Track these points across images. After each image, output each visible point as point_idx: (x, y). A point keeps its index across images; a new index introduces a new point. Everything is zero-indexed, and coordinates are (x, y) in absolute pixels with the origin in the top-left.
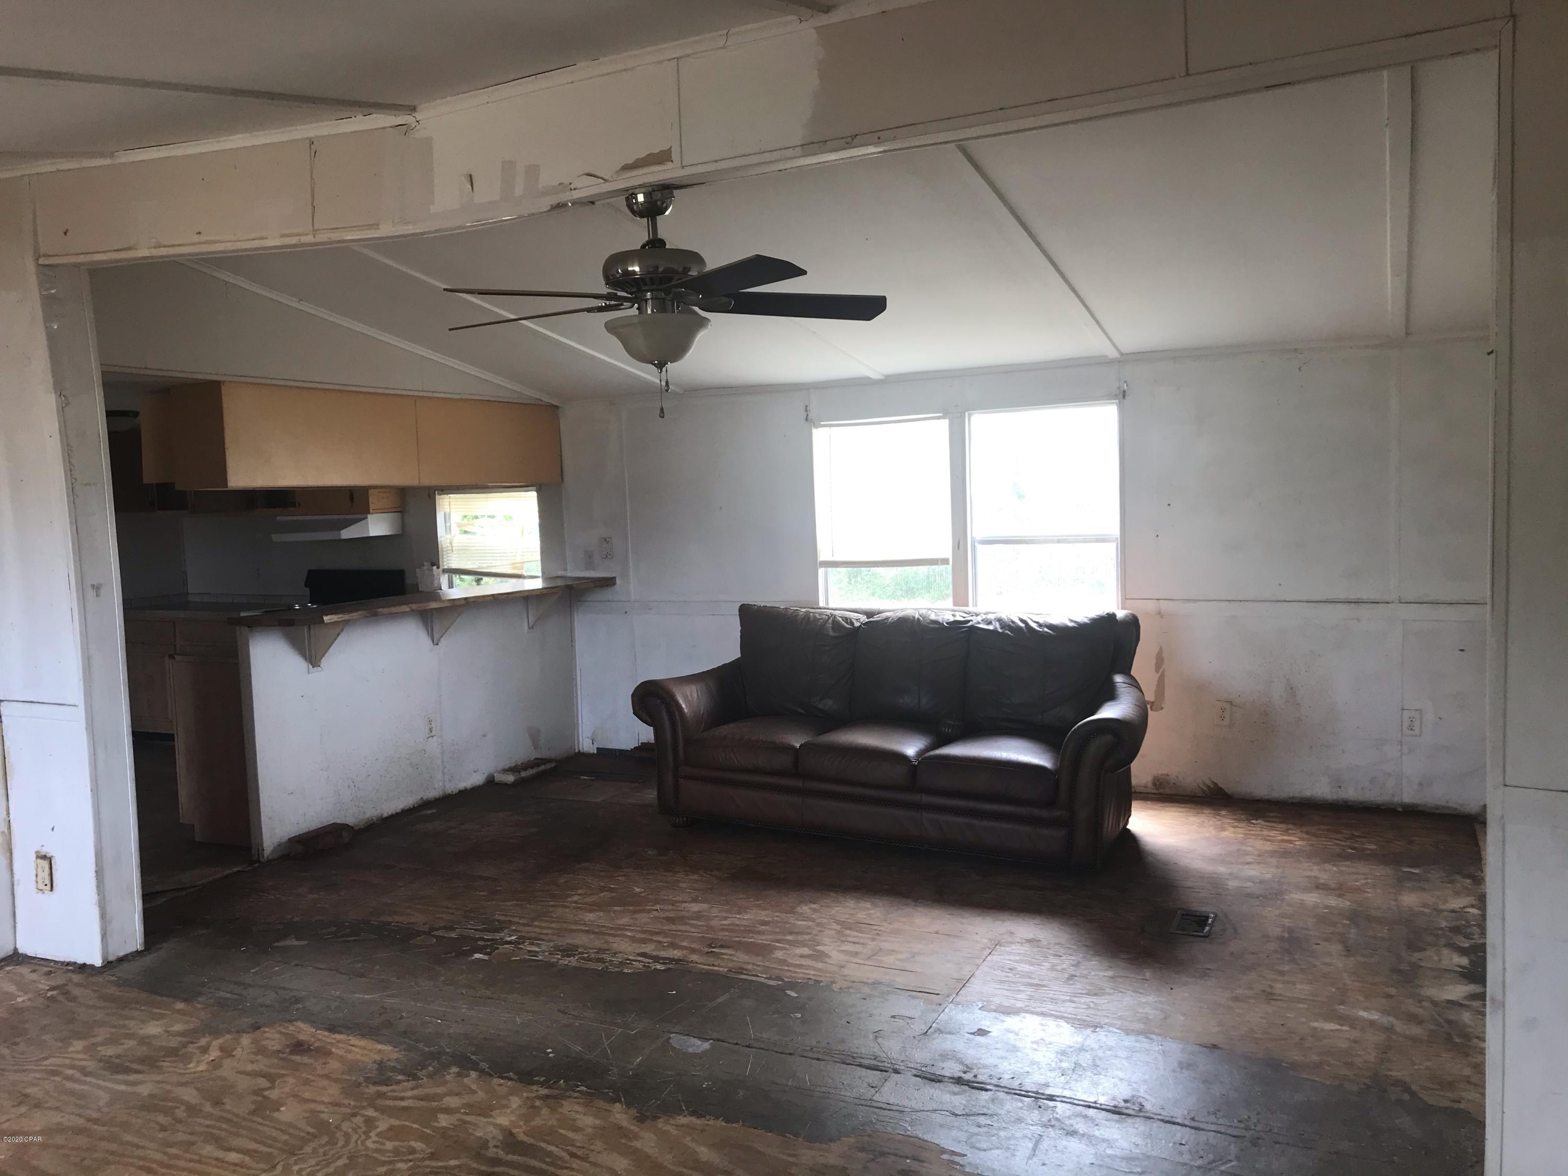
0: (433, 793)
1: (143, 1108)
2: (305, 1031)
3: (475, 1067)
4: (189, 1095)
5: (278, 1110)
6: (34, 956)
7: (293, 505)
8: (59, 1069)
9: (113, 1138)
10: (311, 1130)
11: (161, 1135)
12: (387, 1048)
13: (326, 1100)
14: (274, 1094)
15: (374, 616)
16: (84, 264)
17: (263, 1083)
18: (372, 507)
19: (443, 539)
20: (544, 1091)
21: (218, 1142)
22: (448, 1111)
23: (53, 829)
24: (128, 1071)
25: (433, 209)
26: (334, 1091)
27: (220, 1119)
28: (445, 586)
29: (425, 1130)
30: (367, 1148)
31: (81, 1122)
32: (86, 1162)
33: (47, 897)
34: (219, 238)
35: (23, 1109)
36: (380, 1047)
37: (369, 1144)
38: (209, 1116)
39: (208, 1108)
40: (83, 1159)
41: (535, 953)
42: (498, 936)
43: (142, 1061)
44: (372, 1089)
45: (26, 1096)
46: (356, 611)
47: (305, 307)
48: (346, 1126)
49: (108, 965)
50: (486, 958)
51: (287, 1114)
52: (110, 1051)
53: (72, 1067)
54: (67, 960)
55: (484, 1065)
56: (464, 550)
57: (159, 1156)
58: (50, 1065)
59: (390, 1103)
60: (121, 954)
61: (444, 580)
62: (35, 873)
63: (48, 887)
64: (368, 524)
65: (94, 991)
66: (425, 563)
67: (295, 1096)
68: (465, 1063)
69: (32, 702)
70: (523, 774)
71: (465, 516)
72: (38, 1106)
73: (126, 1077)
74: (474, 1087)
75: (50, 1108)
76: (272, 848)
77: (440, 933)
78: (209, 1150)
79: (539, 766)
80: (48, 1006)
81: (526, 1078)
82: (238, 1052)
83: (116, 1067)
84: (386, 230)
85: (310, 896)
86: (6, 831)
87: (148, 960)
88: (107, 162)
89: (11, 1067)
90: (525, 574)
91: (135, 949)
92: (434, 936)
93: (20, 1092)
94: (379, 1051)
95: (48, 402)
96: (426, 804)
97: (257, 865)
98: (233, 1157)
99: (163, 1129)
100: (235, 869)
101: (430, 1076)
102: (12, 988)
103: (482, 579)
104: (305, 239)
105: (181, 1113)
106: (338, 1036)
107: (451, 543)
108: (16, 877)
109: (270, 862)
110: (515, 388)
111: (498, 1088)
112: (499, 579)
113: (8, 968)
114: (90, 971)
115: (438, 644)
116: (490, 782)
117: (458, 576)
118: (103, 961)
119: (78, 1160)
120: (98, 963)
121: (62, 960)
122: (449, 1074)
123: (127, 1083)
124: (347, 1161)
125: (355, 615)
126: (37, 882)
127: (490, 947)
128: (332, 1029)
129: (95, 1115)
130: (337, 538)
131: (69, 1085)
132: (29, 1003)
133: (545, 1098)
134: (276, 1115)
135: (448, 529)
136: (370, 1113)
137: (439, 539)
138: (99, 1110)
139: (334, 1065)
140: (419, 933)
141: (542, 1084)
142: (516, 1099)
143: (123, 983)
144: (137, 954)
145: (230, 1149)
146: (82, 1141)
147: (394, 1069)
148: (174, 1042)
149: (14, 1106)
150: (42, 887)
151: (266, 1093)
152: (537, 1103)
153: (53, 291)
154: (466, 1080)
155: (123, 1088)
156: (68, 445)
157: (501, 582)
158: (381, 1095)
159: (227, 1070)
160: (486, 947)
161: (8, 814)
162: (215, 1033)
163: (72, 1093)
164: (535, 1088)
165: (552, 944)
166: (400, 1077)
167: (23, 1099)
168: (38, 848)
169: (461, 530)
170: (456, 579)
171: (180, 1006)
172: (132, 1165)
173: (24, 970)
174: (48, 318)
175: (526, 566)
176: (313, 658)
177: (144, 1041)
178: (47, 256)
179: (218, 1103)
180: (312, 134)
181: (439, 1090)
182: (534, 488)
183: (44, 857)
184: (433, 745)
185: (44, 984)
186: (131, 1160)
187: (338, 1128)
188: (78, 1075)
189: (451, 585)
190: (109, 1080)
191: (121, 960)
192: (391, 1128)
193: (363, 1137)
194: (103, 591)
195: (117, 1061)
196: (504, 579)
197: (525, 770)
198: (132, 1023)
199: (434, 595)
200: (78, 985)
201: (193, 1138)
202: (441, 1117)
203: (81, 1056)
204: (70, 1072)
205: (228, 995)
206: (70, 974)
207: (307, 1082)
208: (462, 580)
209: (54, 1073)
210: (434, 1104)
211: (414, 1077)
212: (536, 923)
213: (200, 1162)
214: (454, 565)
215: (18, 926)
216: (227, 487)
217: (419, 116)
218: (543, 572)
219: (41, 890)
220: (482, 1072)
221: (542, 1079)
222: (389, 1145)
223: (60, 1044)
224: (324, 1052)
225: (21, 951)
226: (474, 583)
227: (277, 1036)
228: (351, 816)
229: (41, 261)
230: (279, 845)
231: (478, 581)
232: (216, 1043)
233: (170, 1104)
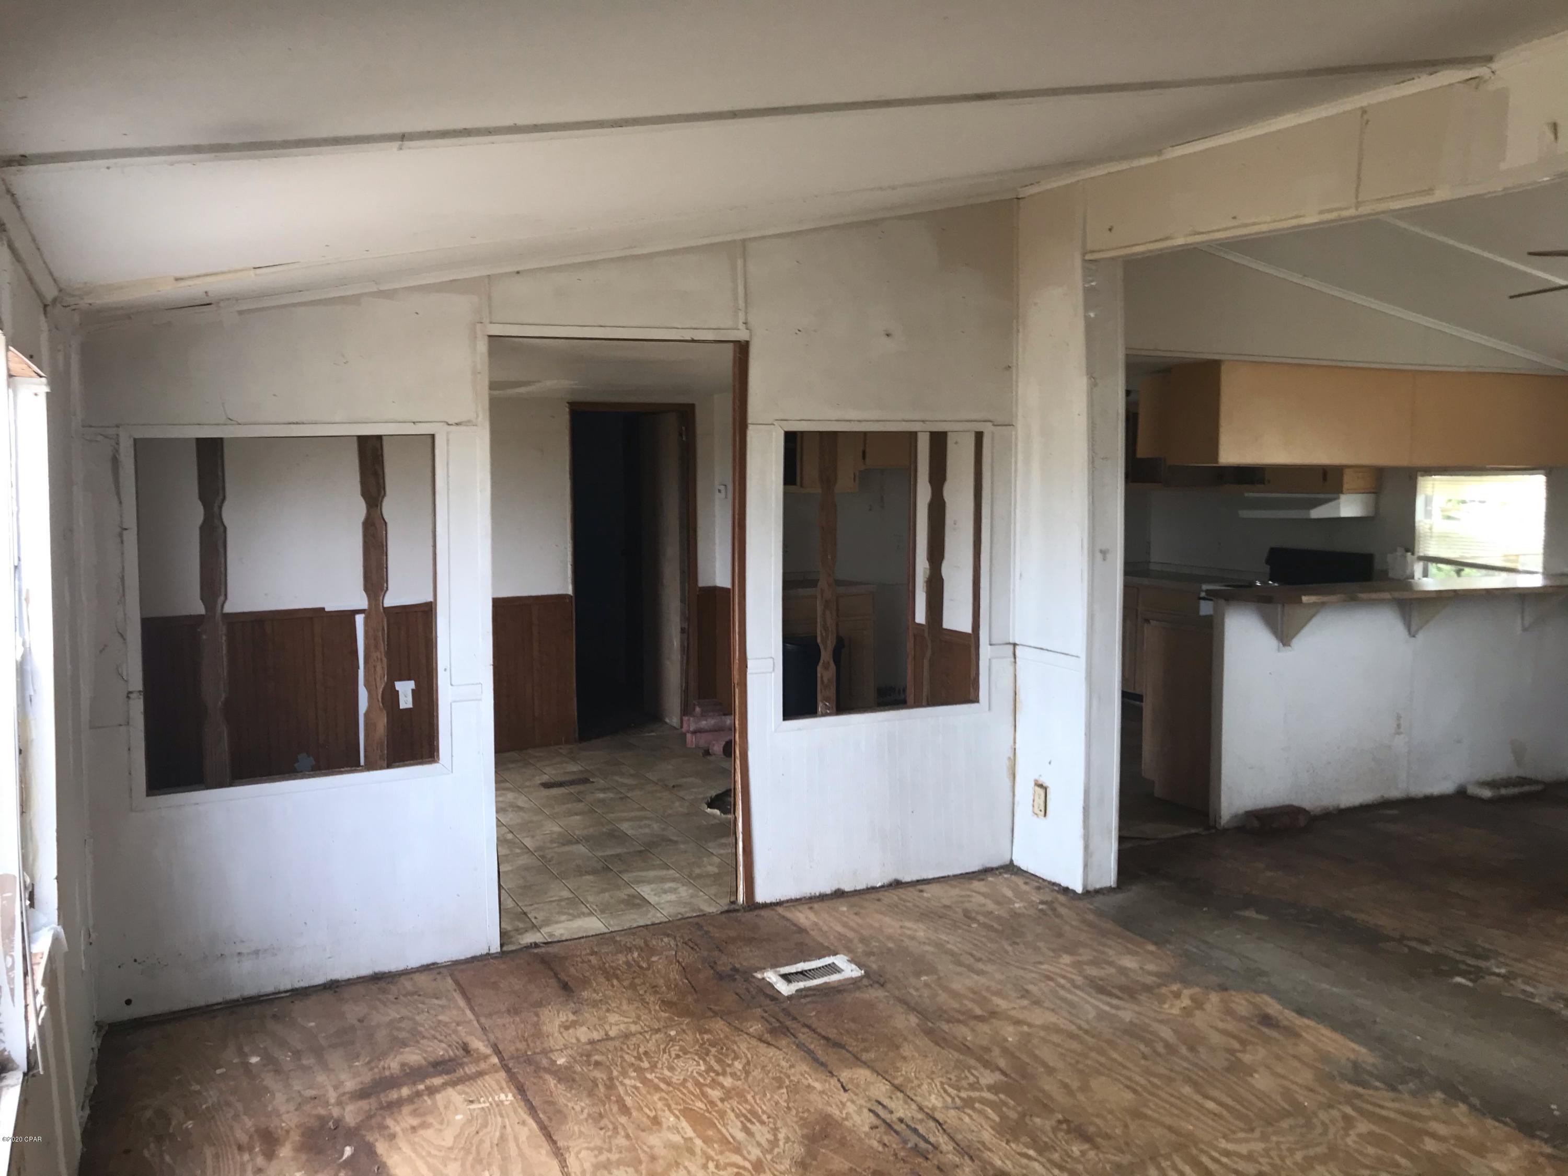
0: (1395, 793)
1: (1125, 1032)
2: (1274, 1008)
3: (1464, 1099)
4: (1166, 1033)
5: (1252, 1076)
6: (1025, 869)
7: (1262, 481)
8: (1054, 976)
9: (1102, 1053)
10: (1287, 1107)
11: (1143, 1062)
12: (1363, 1050)
13: (1300, 1081)
14: (1247, 1058)
15: (1352, 600)
16: (1119, 257)
17: (1237, 1046)
18: (1345, 486)
19: (1421, 524)
20: (1548, 1150)
21: (1196, 1086)
22: (1434, 1136)
23: (1050, 763)
24: (1110, 994)
25: (1503, 166)
26: (1306, 1076)
27: (1196, 1065)
28: (1418, 573)
29: (1410, 1148)
30: (1347, 1145)
31: (1073, 1028)
32: (1080, 1066)
33: (1041, 821)
34: (1254, 220)
35: (1025, 1002)
36: (1356, 1047)
37: (1349, 1141)
38: (1186, 1059)
39: (1184, 1050)
40: (1078, 1062)
41: (1532, 995)
42: (1482, 964)
43: (1122, 988)
44: (1348, 1087)
45: (1027, 991)
46: (1333, 594)
47: (1310, 283)
48: (1323, 1115)
49: (1087, 893)
50: (1470, 984)
51: (1261, 1081)
52: (1093, 971)
53: (1064, 977)
54: (1053, 880)
55: (1475, 1101)
56: (1444, 537)
57: (1143, 1081)
58: (1045, 970)
59: (1370, 1107)
60: (1098, 886)
61: (1418, 568)
62: (1032, 798)
63: (1043, 813)
64: (1339, 504)
65: (1078, 914)
66: (1399, 549)
67: (1268, 1067)
68: (1454, 1093)
69: (1042, 649)
70: (1503, 791)
71: (1450, 501)
72: (1037, 1003)
73: (1109, 999)
74: (1464, 1120)
75: (1048, 1008)
76: (1228, 817)
77: (1413, 944)
78: (1187, 1090)
79: (1523, 785)
80: (1040, 918)
81: (1527, 1129)
82: (1208, 1006)
83: (1100, 988)
84: (1442, 194)
85: (1269, 874)
86: (1012, 757)
87: (1120, 897)
88: (1154, 159)
89: (1014, 963)
90: (1520, 568)
91: (1108, 885)
92: (1406, 946)
93: (1022, 987)
94: (1354, 1050)
95: (1081, 383)
96: (1386, 804)
97: (1213, 831)
98: (1211, 1105)
99: (1145, 1057)
100: (1193, 831)
101: (1413, 1094)
102: (1009, 894)
103: (1462, 570)
104: (1345, 214)
105: (1161, 1049)
106: (1307, 1021)
107: (1430, 529)
108: (1017, 798)
109: (1225, 830)
110: (1535, 359)
111: (1493, 1131)
112: (1484, 572)
113: (1006, 876)
114: (1072, 895)
115: (1414, 636)
116: (1461, 793)
117: (1434, 565)
118: (1083, 889)
119: (1073, 1061)
120: (1079, 889)
121: (1049, 879)
122: (1434, 1097)
123: (1112, 1006)
124: (1326, 1151)
125: (1333, 598)
126: (1033, 806)
127: (1476, 974)
128: (1301, 1012)
129: (1086, 1027)
130: (1305, 517)
131: (1062, 993)
132: (1024, 910)
133: (1549, 1157)
134: (1249, 1079)
135: (1428, 514)
136: (1349, 1110)
137: (1417, 524)
138: (1087, 1022)
139: (1303, 1049)
140: (1389, 939)
141: (1546, 1141)
142: (1516, 1149)
143: (1100, 913)
144: (1110, 890)
145: (1207, 1097)
146: (1075, 1045)
147: (1371, 1074)
148: (1150, 980)
149: (1018, 998)
150: (1037, 811)
151: (1238, 1054)
152: (1541, 1160)
153: (1093, 284)
154: (1454, 1110)
155: (1107, 1008)
156: (1093, 422)
157: (1486, 575)
158: (1359, 1096)
159: (1199, 1020)
160: (1470, 973)
161: (1015, 742)
162: (1186, 983)
163: (1064, 1000)
164: (1537, 1142)
165: (1551, 989)
166: (1378, 1084)
167: (1025, 994)
168: (1037, 777)
169: (1443, 516)
170: (1432, 568)
171: (1151, 948)
172: (1119, 1081)
173: (1019, 881)
174: (1087, 307)
175: (1521, 559)
176: (1284, 637)
177: (1123, 971)
178: (1092, 252)
179: (1192, 1049)
180: (1364, 104)
181: (1425, 1112)
182: (1543, 471)
183: (1041, 786)
184: (1400, 743)
185: (1036, 897)
186: (1119, 1077)
187: (1315, 1114)
188: (1068, 985)
189: (1426, 574)
190: (1095, 998)
191: (1098, 892)
192: (1371, 1133)
193: (1342, 1132)
194: (1108, 556)
195: (1101, 983)
196: (1491, 572)
197: (1506, 786)
198: (1111, 952)
199: (1405, 583)
200: (1063, 905)
201: (1173, 1075)
202: (1427, 1140)
203: (1070, 969)
204: (1062, 981)
205: (1195, 950)
206: (1055, 894)
207: (1279, 1058)
208: (1439, 569)
209: (1049, 978)
210: (1418, 1124)
211: (1394, 1089)
212: (1530, 961)
213: (1179, 1098)
214: (1432, 552)
215: (1015, 840)
216: (1217, 462)
217: (1494, 66)
218: (1545, 568)
219: (1036, 814)
220: (1472, 1107)
221: (1546, 1136)
222: (1371, 1150)
223: (1051, 954)
224: (1292, 1033)
225: (1015, 863)
226: (1454, 574)
227: (1243, 1002)
228: (1310, 800)
229: (1088, 257)
230: (1236, 816)
231: (1458, 573)
232: (1186, 992)
233: (1150, 1036)
